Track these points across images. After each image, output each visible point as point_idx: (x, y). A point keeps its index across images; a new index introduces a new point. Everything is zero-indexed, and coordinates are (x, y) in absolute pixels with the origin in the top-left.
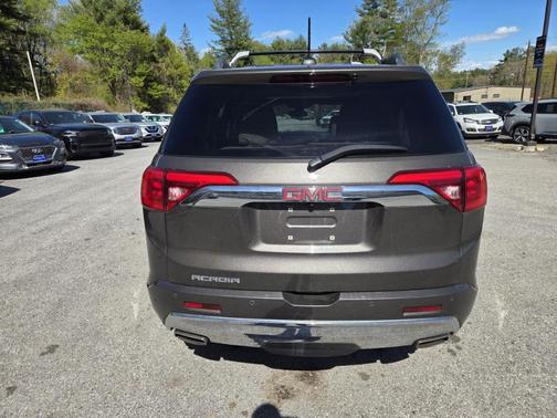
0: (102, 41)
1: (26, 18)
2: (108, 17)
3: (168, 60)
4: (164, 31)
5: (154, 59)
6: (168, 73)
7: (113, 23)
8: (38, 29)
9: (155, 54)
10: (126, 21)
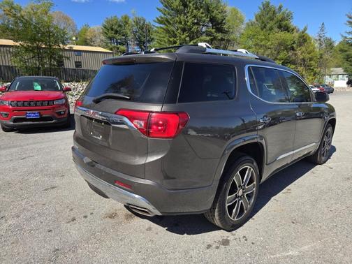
0: (262, 40)
1: (226, 32)
2: (268, 26)
3: (303, 48)
4: (305, 29)
5: (293, 49)
6: (301, 57)
7: (271, 29)
8: (232, 37)
9: (295, 46)
10: (280, 27)
